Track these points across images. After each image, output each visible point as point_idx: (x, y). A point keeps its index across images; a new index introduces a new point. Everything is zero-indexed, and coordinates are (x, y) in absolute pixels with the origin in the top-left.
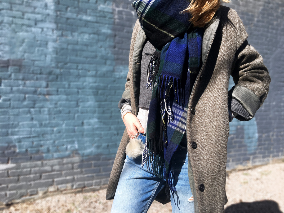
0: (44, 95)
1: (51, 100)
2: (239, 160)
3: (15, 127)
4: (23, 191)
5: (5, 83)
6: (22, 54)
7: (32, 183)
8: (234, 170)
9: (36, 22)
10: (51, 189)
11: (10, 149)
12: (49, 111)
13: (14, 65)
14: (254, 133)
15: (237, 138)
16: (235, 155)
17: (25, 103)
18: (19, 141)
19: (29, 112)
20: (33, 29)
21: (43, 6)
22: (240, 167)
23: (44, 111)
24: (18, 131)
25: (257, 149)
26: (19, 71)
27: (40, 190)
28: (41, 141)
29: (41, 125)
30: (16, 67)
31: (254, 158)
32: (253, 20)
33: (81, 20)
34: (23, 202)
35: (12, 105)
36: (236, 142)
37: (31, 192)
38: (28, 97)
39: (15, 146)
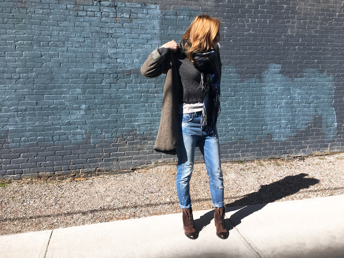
0: (154, 93)
1: (159, 97)
2: (317, 146)
3: (136, 117)
4: (142, 161)
5: (129, 86)
6: (139, 65)
7: (148, 155)
8: (311, 155)
9: (148, 40)
10: (160, 161)
11: (133, 132)
12: (157, 105)
13: (134, 73)
14: (333, 122)
15: (314, 127)
16: (312, 142)
17: (142, 100)
18: (139, 126)
19: (144, 106)
20: (146, 46)
21: (152, 28)
22: (317, 153)
23: (154, 105)
24: (138, 119)
25: (336, 137)
26: (138, 77)
27: (153, 161)
28: (152, 126)
29: (152, 115)
30: (136, 75)
31: (332, 145)
32: (335, 15)
33: (178, 35)
34: (143, 168)
35: (133, 101)
36: (313, 130)
37: (147, 162)
38: (143, 95)
39: (136, 130)
